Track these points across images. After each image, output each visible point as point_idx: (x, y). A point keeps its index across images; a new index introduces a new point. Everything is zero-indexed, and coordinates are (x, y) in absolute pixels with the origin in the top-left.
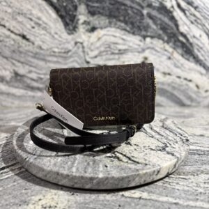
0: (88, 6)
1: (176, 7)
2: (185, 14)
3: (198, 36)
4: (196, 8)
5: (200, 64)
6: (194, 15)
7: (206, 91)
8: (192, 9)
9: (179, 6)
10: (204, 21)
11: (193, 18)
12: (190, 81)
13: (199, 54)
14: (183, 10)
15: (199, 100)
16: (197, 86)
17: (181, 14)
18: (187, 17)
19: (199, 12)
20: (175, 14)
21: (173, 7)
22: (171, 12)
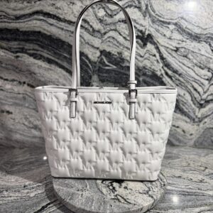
0: (99, 76)
1: (164, 75)
2: (172, 79)
3: (182, 94)
4: (180, 75)
5: (185, 115)
6: (179, 80)
7: (191, 135)
8: (177, 76)
9: (167, 74)
10: (186, 84)
11: (178, 82)
12: (178, 127)
13: (184, 107)
14: (170, 77)
15: (185, 141)
16: (184, 131)
17: (169, 80)
18: (173, 81)
19: (182, 77)
20: (164, 80)
21: (162, 75)
22: (161, 79)
